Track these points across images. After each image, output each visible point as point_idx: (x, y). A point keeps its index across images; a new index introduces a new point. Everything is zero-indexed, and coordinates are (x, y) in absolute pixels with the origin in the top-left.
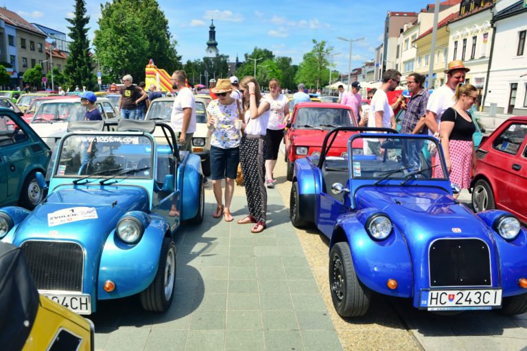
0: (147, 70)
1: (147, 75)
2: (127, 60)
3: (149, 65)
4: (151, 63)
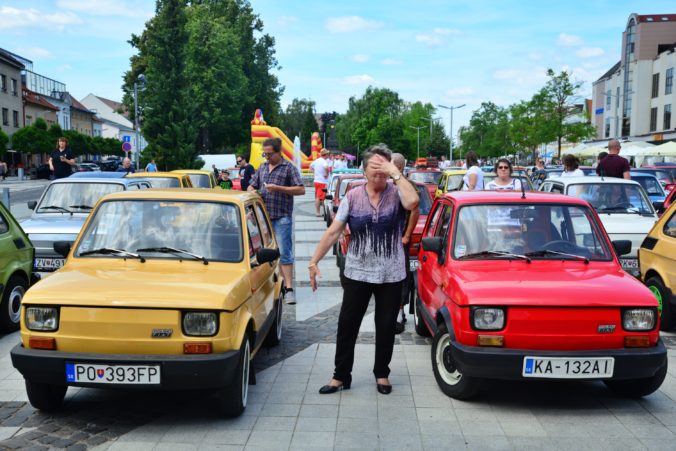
0: (254, 128)
1: (254, 139)
2: (218, 110)
3: (256, 121)
4: (258, 116)
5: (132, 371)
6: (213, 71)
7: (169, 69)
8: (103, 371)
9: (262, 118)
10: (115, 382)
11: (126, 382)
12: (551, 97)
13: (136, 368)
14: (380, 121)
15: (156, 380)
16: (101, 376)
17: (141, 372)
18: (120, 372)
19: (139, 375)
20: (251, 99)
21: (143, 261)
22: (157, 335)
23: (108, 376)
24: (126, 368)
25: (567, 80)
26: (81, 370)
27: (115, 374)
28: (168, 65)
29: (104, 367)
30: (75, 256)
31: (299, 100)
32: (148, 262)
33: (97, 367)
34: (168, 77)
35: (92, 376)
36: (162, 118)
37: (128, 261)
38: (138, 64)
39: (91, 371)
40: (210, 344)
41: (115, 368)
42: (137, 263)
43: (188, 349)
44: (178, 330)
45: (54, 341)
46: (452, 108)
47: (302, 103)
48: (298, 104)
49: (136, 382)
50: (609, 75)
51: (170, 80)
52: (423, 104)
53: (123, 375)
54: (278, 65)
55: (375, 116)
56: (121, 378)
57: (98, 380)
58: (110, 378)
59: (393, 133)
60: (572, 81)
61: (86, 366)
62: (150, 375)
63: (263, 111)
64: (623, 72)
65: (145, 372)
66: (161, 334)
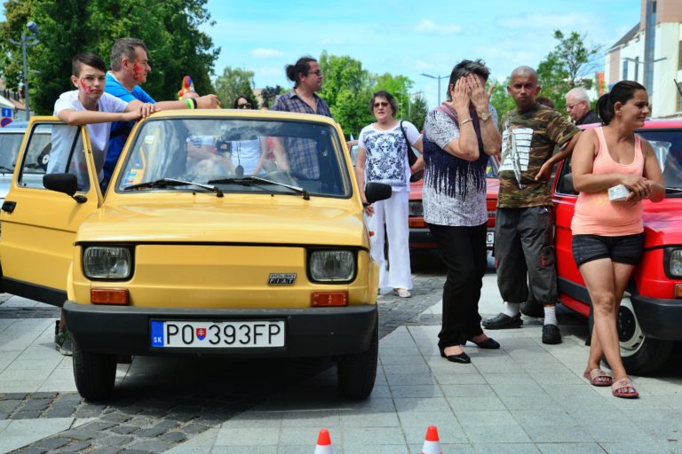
4: (187, 86)
5: (246, 330)
6: (125, 24)
7: (69, 17)
8: (204, 330)
9: (192, 88)
10: (222, 345)
11: (237, 345)
12: (561, 64)
13: (251, 324)
14: (339, 97)
15: (279, 341)
16: (201, 337)
17: (259, 330)
18: (230, 331)
19: (256, 334)
20: (177, 63)
21: (220, 195)
22: (275, 281)
23: (210, 338)
24: (237, 325)
25: (580, 43)
26: (173, 330)
27: (222, 334)
28: (67, 11)
29: (206, 325)
30: (117, 191)
31: (233, 69)
32: (226, 196)
33: (196, 325)
34: (67, 28)
35: (188, 339)
36: (61, 83)
37: (198, 195)
38: (15, 13)
39: (188, 331)
40: (346, 293)
41: (222, 325)
42: (212, 197)
43: (319, 300)
44: (302, 275)
45: (127, 293)
46: (439, 78)
47: (237, 73)
48: (230, 74)
49: (251, 345)
50: (625, 40)
51: (70, 31)
52: (394, 76)
53: (234, 335)
54: (211, 20)
55: (334, 90)
56: (230, 340)
57: (198, 344)
58: (215, 340)
59: (359, 112)
60: (587, 45)
61: (181, 325)
62: (270, 334)
63: (193, 79)
64: (643, 37)
65: (264, 330)
66: (281, 280)
